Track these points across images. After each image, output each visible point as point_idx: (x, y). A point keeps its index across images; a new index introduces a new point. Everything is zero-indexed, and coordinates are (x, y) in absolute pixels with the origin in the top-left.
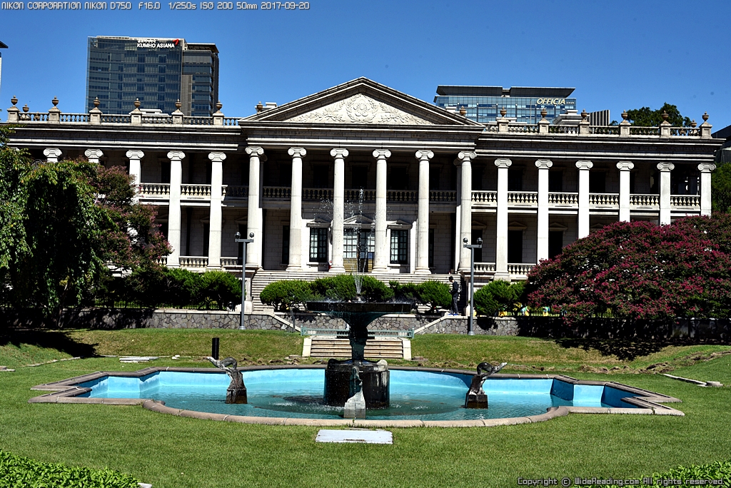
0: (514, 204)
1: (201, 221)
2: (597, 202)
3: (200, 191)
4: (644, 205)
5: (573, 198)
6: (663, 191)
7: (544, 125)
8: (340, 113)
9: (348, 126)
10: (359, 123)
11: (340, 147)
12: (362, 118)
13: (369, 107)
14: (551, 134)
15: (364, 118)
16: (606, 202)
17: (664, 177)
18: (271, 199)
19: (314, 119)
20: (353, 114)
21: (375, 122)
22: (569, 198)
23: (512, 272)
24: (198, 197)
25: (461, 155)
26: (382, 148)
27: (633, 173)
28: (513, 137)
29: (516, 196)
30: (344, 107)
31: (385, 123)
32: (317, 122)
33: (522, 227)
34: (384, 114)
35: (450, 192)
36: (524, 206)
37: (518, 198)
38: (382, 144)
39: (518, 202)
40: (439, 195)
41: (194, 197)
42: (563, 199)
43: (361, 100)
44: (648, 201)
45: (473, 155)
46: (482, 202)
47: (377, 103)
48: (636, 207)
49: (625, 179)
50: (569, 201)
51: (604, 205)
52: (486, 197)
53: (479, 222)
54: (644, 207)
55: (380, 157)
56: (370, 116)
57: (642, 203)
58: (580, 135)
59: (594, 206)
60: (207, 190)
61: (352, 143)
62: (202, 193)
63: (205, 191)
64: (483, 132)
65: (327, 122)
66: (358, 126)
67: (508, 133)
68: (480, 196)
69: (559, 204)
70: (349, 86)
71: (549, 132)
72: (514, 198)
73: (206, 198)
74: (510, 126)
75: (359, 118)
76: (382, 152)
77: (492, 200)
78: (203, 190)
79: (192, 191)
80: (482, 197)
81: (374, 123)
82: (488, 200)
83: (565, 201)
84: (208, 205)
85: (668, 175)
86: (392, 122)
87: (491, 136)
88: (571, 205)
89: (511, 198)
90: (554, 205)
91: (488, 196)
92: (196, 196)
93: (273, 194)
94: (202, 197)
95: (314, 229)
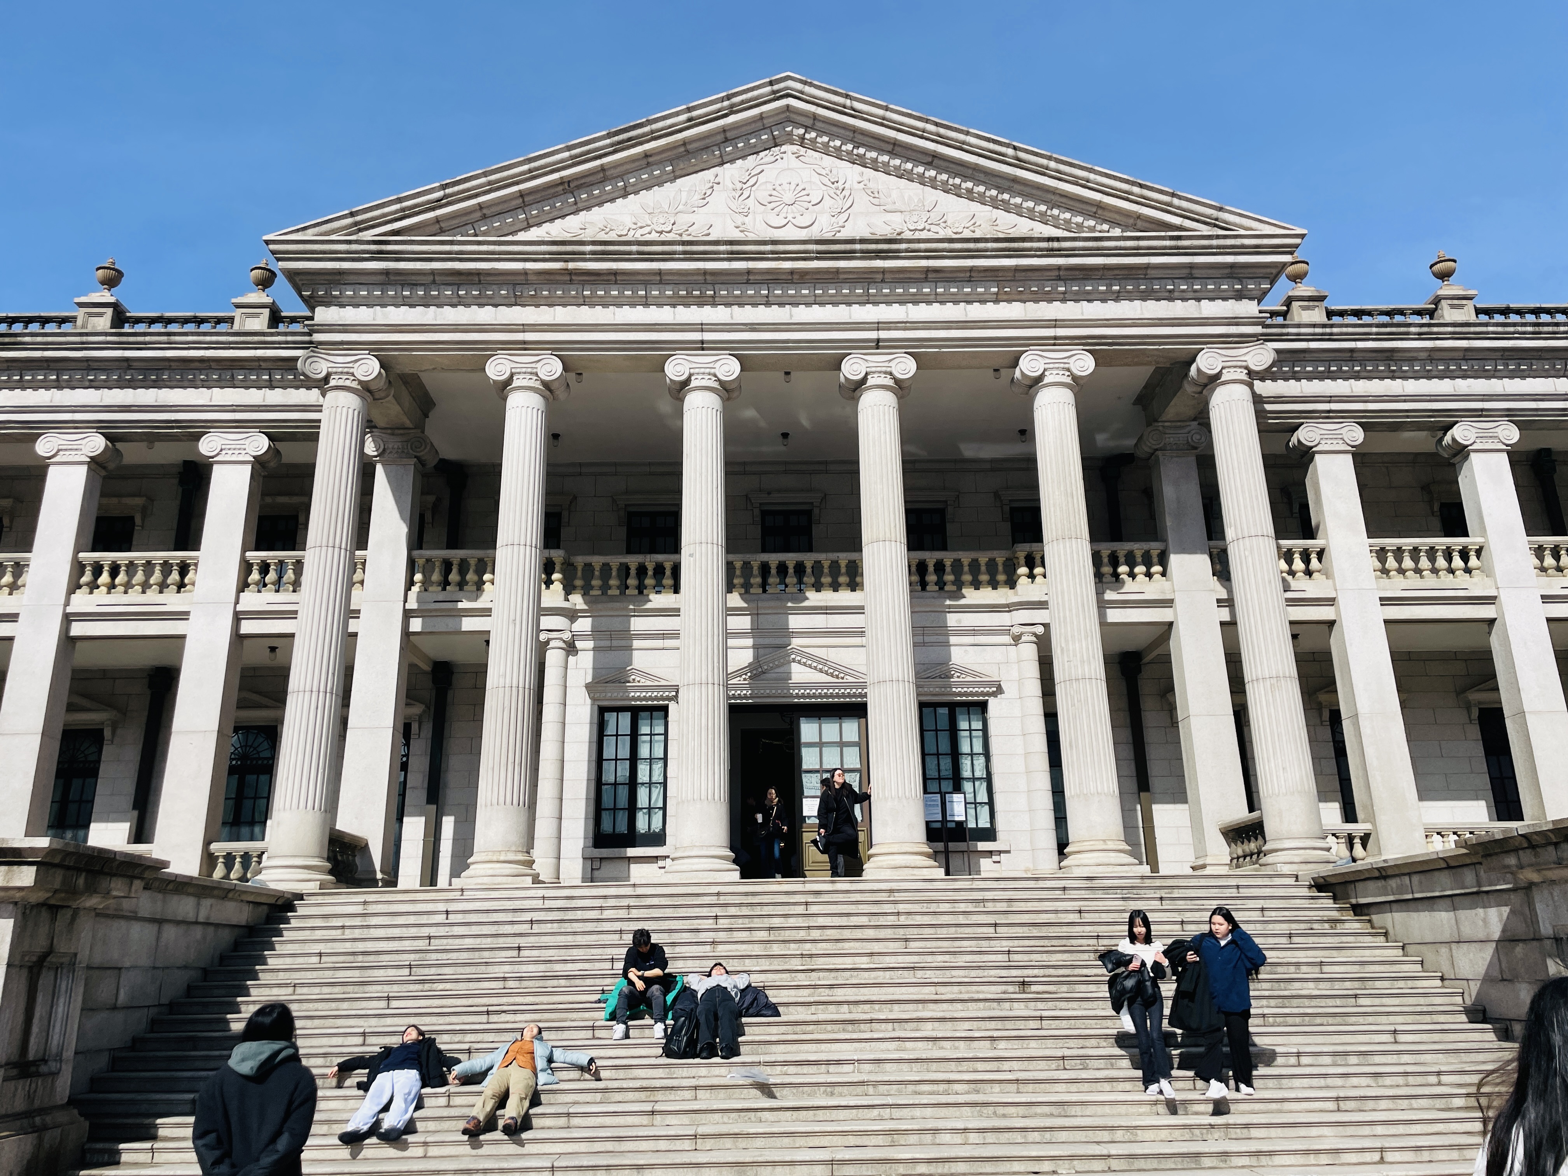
0: (1396, 585)
3: (157, 577)
9: (733, 248)
11: (702, 346)
13: (817, 194)
18: (442, 596)
20: (754, 221)
24: (143, 598)
25: (1207, 363)
26: (878, 344)
29: (1399, 553)
30: (719, 200)
38: (879, 326)
39: (1411, 578)
41: (126, 599)
43: (786, 170)
47: (849, 181)
55: (870, 382)
60: (184, 575)
61: (753, 327)
62: (165, 585)
63: (176, 577)
70: (733, 110)
72: (1392, 561)
73: (173, 601)
76: (878, 360)
81: (839, 242)
84: (177, 628)
90: (1555, 586)
92: (133, 595)
93: (454, 577)
94: (160, 598)
95: (619, 709)
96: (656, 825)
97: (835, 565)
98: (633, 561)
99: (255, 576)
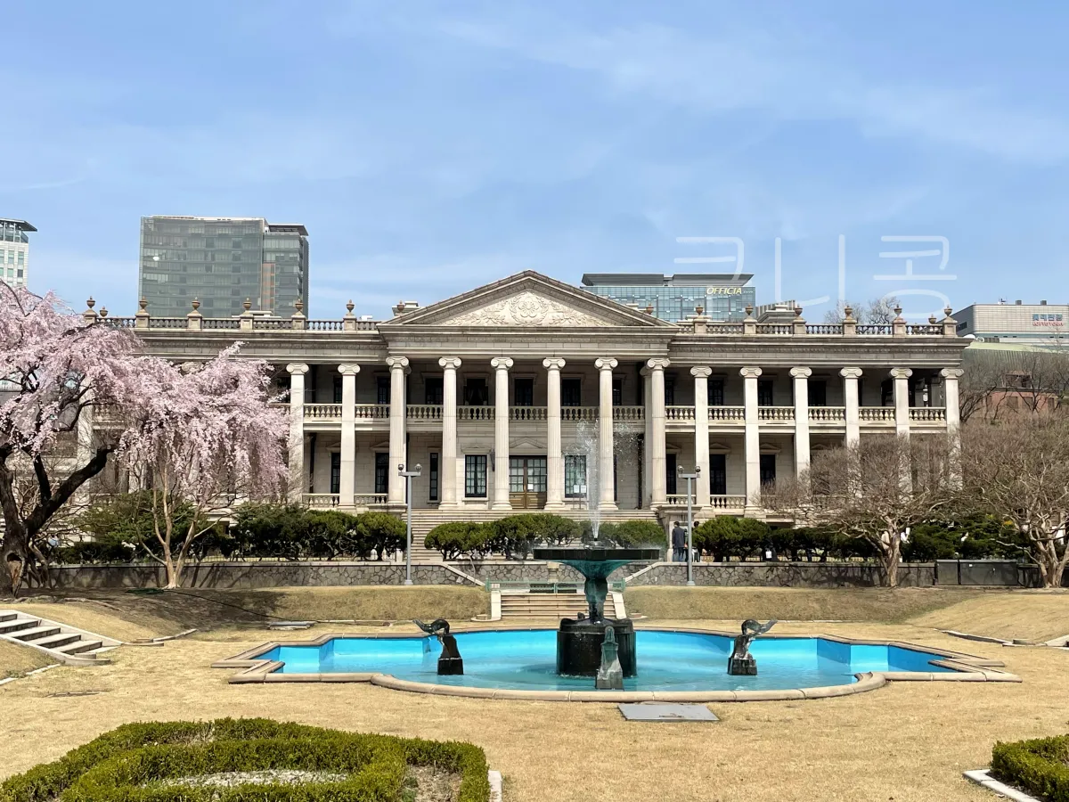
0: (715, 422)
1: (328, 449)
2: (818, 417)
3: (328, 412)
4: (877, 421)
5: (789, 413)
6: (900, 403)
7: (750, 324)
8: (501, 313)
9: (512, 329)
10: (525, 325)
11: (502, 355)
12: (529, 319)
13: (537, 306)
14: (759, 335)
15: (532, 319)
16: (829, 418)
17: (900, 386)
18: (417, 420)
19: (470, 322)
20: (518, 315)
21: (545, 324)
22: (784, 413)
23: (716, 506)
24: (325, 419)
25: (650, 363)
26: (554, 356)
27: (861, 382)
28: (712, 339)
29: (718, 411)
30: (507, 307)
31: (558, 325)
32: (474, 325)
33: (725, 450)
34: (556, 314)
35: (636, 408)
36: (727, 425)
37: (721, 414)
38: (554, 350)
39: (721, 420)
40: (623, 412)
41: (321, 419)
42: (776, 414)
43: (528, 298)
44: (881, 415)
45: (666, 363)
46: (676, 420)
47: (547, 301)
48: (865, 423)
49: (851, 389)
50: (784, 417)
51: (827, 421)
52: (681, 414)
53: (672, 444)
54: (877, 423)
55: (552, 367)
56: (539, 316)
57: (874, 418)
58: (795, 336)
59: (815, 423)
60: (337, 412)
61: (517, 350)
62: (331, 415)
63: (334, 412)
64: (678, 334)
65: (486, 325)
66: (525, 329)
67: (706, 335)
68: (673, 412)
69: (771, 421)
70: (512, 281)
71: (757, 332)
72: (716, 414)
73: (335, 420)
74: (708, 326)
75: (525, 319)
76: (554, 361)
77: (689, 417)
78: (331, 411)
79: (318, 412)
80: (676, 414)
81: (543, 325)
82: (684, 417)
83: (779, 417)
84: (338, 429)
85: (905, 383)
86: (566, 324)
87: (686, 339)
88: (786, 421)
89: (712, 414)
90: (765, 423)
91: (684, 413)
92: (323, 418)
93: (420, 413)
94: (331, 419)
95: (471, 456)
96: (483, 491)
97: (540, 411)
98: (475, 408)
99: (358, 412)
